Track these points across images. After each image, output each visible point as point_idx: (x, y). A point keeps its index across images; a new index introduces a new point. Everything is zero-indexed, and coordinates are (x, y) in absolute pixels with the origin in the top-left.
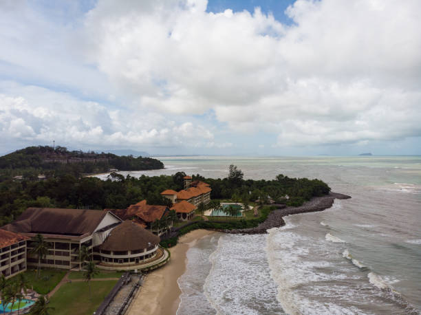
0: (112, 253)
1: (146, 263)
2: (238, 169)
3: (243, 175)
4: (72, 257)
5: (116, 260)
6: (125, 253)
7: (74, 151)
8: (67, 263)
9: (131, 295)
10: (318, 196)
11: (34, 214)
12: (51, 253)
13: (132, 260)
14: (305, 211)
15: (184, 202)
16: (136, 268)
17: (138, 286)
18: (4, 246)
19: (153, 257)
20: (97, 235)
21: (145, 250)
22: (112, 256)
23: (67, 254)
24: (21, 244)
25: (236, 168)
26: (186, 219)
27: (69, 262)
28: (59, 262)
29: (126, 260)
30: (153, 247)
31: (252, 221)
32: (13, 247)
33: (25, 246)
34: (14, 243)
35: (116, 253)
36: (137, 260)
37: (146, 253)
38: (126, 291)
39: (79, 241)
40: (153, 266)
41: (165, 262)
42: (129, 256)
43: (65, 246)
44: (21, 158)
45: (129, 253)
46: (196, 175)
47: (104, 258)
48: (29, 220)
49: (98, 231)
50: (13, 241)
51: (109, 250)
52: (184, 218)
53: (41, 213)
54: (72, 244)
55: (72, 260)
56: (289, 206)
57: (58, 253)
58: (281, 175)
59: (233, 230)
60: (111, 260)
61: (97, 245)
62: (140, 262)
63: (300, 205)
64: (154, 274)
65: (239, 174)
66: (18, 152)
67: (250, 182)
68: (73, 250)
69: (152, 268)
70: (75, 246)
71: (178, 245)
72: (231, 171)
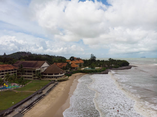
0: (47, 74)
1: (60, 78)
2: (94, 56)
3: (96, 58)
4: (33, 75)
5: (49, 77)
6: (52, 74)
7: (34, 54)
8: (31, 78)
9: (54, 86)
10: (125, 66)
11: (20, 63)
12: (25, 74)
13: (55, 77)
14: (120, 69)
15: (74, 64)
16: (56, 80)
17: (57, 84)
18: (9, 69)
19: (62, 77)
20: (42, 68)
21: (60, 74)
22: (47, 75)
23: (31, 74)
24: (15, 70)
25: (93, 55)
26: (75, 70)
27: (32, 77)
28: (28, 77)
29: (52, 77)
30: (62, 74)
31: (99, 71)
32: (12, 70)
33: (16, 71)
34: (12, 69)
35: (49, 74)
36: (56, 77)
37: (60, 75)
38: (52, 85)
39: (35, 69)
40: (62, 79)
41: (67, 79)
42: (54, 75)
43: (30, 72)
44: (15, 55)
45: (54, 74)
46: (78, 58)
47: (44, 76)
48: (18, 64)
49: (42, 67)
50: (12, 68)
51: (46, 73)
52: (74, 69)
53: (22, 62)
54: (33, 71)
55: (33, 77)
56: (113, 68)
57: (28, 74)
58: (110, 59)
59: (92, 73)
60: (47, 77)
61: (42, 72)
62: (58, 78)
63: (118, 68)
64: (63, 82)
65: (94, 57)
66: (14, 54)
67: (99, 61)
68: (33, 73)
69: (62, 80)
70: (34, 72)
71: (71, 76)
72: (91, 56)
